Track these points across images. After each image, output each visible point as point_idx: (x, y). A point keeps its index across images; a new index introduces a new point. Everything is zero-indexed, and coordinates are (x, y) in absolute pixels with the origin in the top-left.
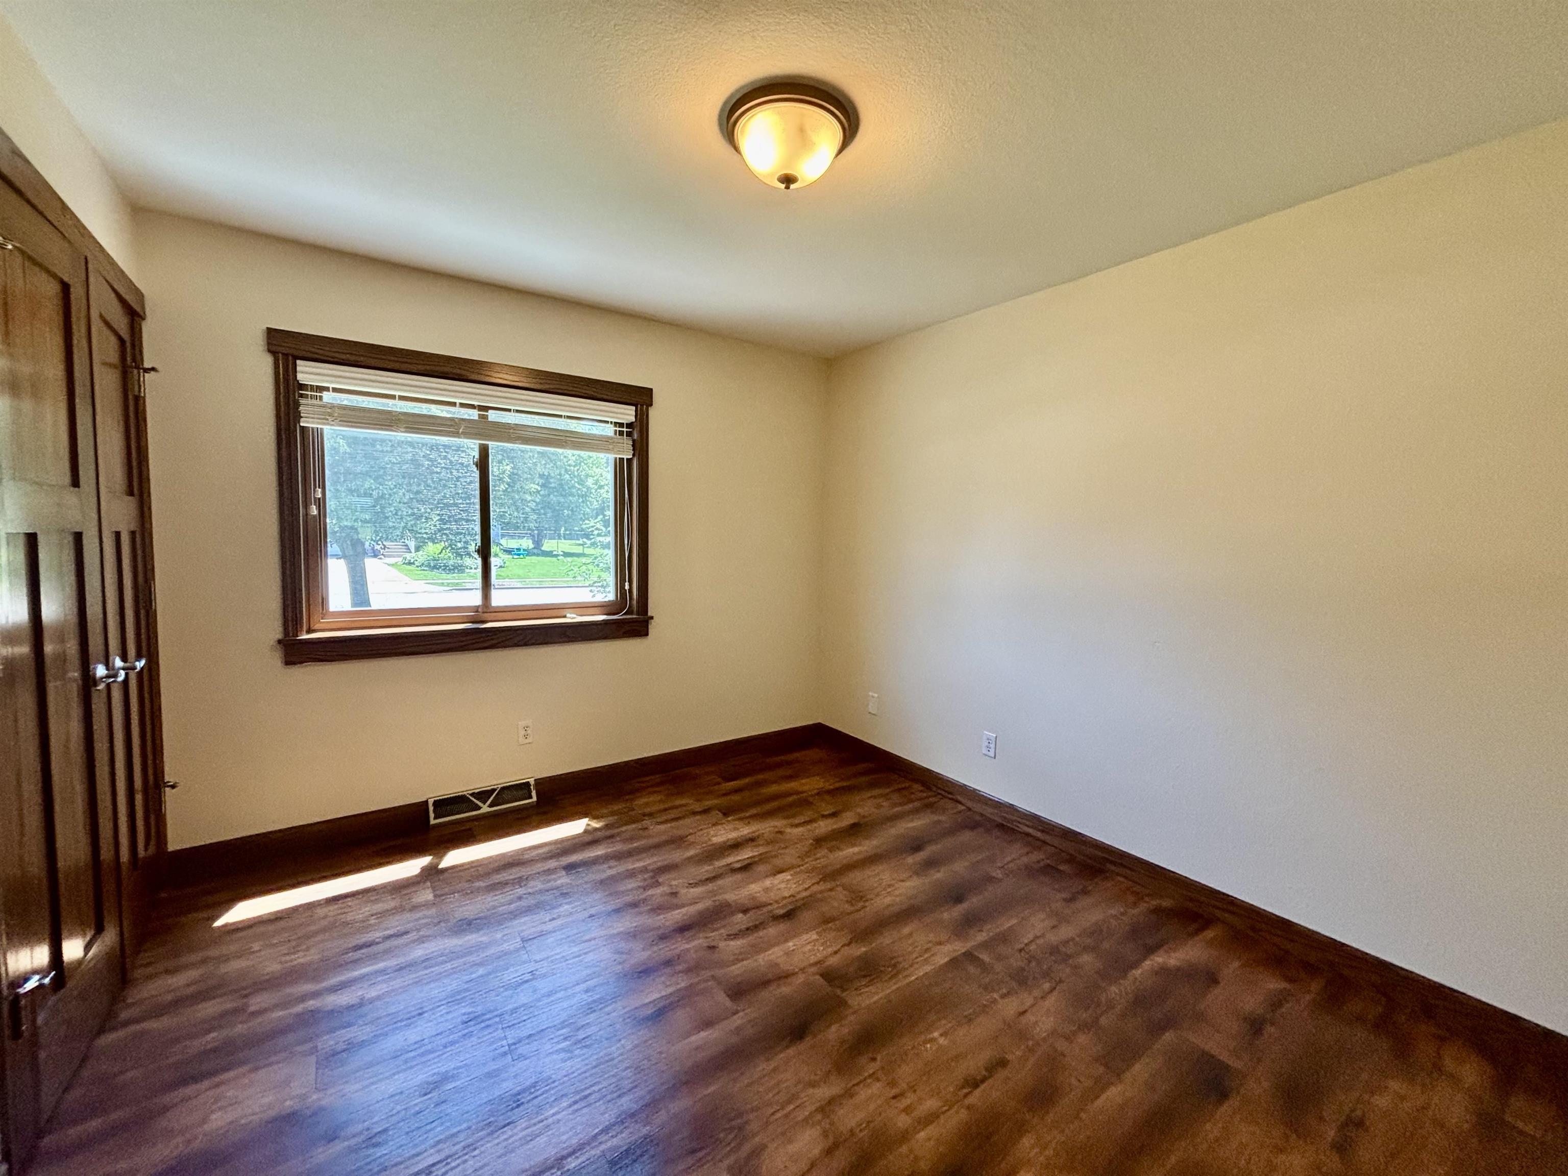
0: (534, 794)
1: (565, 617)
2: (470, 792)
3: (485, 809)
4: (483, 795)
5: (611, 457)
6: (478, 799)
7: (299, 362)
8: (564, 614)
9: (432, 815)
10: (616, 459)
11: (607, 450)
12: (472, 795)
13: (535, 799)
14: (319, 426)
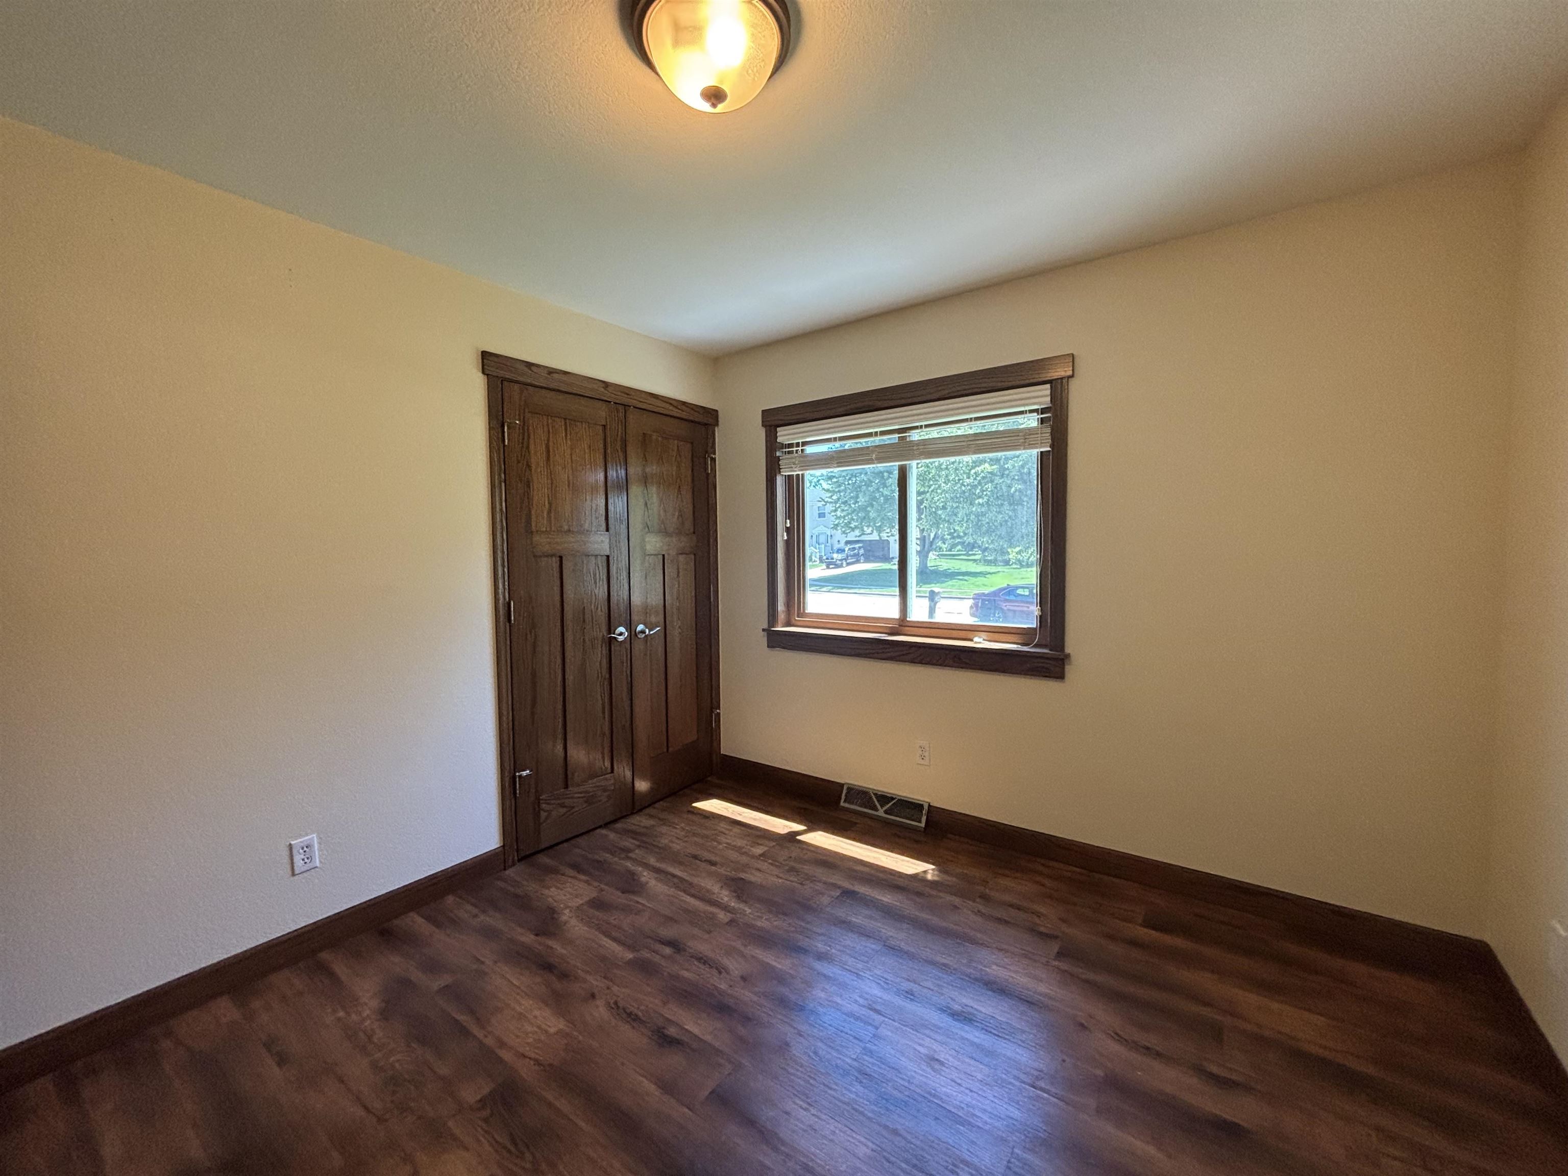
0: (924, 819)
1: (972, 640)
2: (875, 792)
3: (881, 813)
4: (884, 799)
5: (1035, 452)
6: (878, 801)
7: (778, 429)
8: (971, 638)
9: (842, 800)
10: (1038, 452)
11: (1031, 446)
12: (875, 794)
13: (923, 825)
14: (800, 473)
